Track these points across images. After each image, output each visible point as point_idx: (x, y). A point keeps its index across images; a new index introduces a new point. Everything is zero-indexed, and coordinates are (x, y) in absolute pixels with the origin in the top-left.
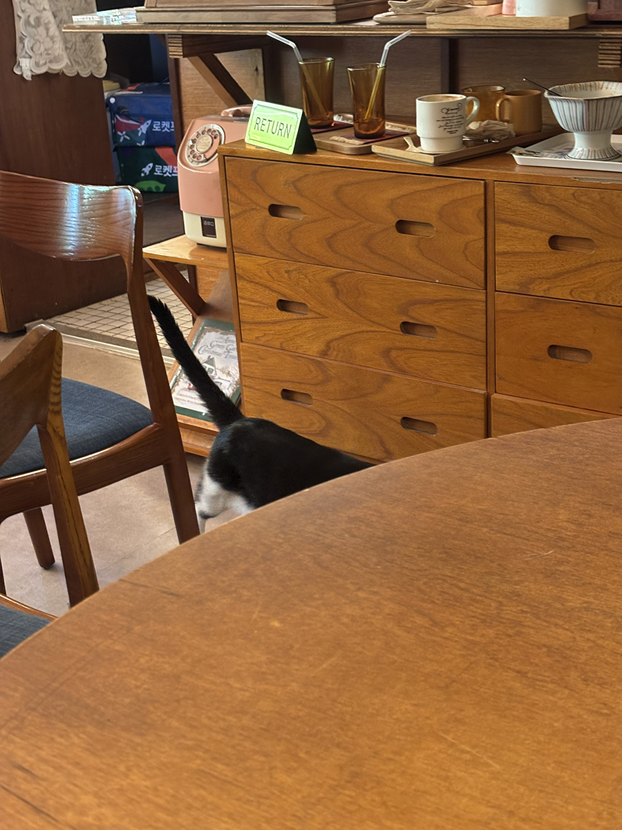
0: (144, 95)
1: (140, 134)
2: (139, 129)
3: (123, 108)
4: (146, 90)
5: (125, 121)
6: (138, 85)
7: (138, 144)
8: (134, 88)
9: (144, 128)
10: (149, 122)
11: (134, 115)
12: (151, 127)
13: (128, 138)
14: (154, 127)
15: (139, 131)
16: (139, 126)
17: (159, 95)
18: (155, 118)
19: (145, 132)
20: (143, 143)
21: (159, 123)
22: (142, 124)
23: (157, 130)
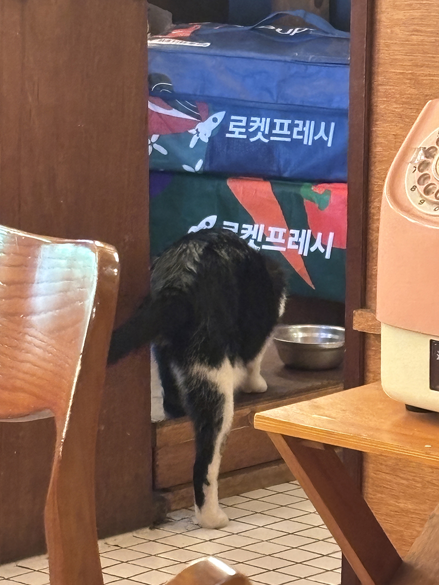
0: (212, 52)
1: (192, 145)
2: (193, 131)
3: (161, 78)
4: (217, 40)
5: (161, 111)
6: (197, 26)
7: (186, 168)
8: (187, 33)
9: (204, 130)
10: (220, 116)
11: (184, 97)
12: (223, 128)
13: (164, 151)
14: (231, 129)
15: (192, 135)
16: (193, 125)
17: (253, 54)
18: (235, 107)
19: (206, 141)
20: (199, 166)
21: (244, 119)
22: (201, 119)
23: (236, 136)
